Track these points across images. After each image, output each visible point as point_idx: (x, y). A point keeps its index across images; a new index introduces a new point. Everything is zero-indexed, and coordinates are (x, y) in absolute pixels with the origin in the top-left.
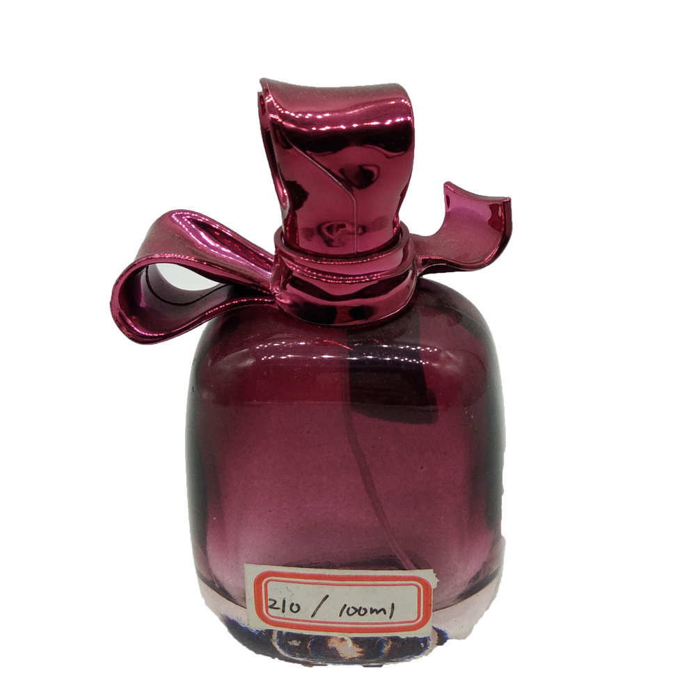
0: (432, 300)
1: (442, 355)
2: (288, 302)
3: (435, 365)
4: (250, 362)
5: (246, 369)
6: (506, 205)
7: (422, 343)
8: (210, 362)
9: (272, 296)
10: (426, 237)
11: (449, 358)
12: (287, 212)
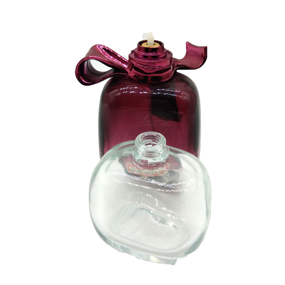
0: (179, 78)
2: (133, 75)
3: (180, 96)
4: (119, 94)
5: (118, 96)
6: (206, 49)
8: (106, 94)
9: (127, 72)
10: (179, 60)
11: (184, 94)
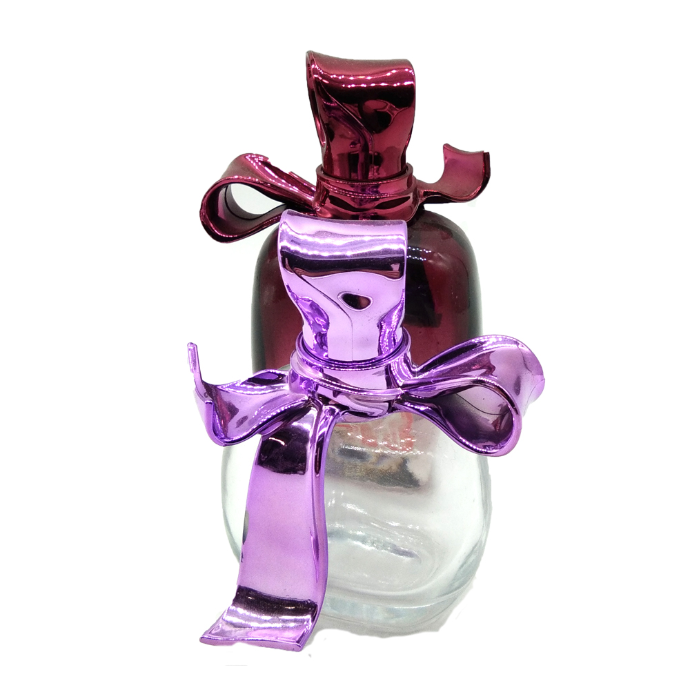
1: (435, 255)
6: (486, 156)
7: (420, 246)
11: (440, 257)
12: (325, 149)
